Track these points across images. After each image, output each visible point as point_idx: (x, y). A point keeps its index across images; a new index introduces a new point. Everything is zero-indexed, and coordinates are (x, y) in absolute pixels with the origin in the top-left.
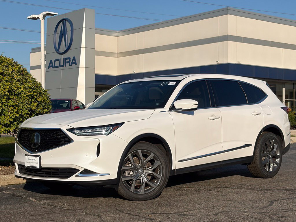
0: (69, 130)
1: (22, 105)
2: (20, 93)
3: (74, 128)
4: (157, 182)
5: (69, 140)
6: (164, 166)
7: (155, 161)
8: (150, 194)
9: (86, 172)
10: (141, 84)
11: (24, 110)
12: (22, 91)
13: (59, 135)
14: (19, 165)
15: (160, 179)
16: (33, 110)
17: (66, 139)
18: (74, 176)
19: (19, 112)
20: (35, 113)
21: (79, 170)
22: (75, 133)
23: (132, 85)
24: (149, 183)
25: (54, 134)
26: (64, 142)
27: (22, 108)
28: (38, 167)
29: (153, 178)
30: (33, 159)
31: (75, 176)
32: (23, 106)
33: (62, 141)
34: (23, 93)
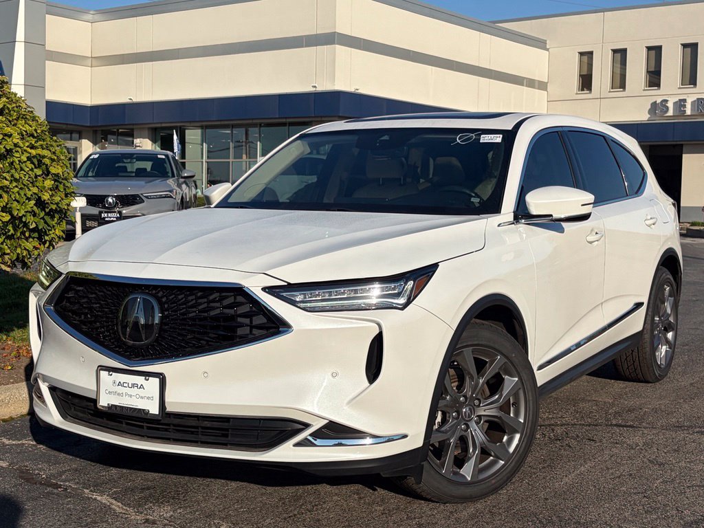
0: (270, 290)
1: (16, 186)
2: (11, 150)
3: (289, 284)
4: (510, 441)
5: (276, 326)
6: (530, 394)
7: (503, 379)
8: (493, 481)
9: (335, 432)
10: (386, 137)
11: (22, 201)
12: (16, 145)
13: (230, 306)
14: (53, 389)
15: (520, 430)
16: (44, 200)
17: (259, 320)
18: (291, 446)
19: (11, 208)
20: (47, 210)
21: (307, 426)
22: (293, 303)
24: (490, 446)
25: (214, 301)
26: (251, 331)
27: (17, 194)
28: (154, 409)
29: (496, 428)
30: (134, 385)
31: (295, 445)
32: (21, 189)
33: (242, 325)
34: (17, 152)
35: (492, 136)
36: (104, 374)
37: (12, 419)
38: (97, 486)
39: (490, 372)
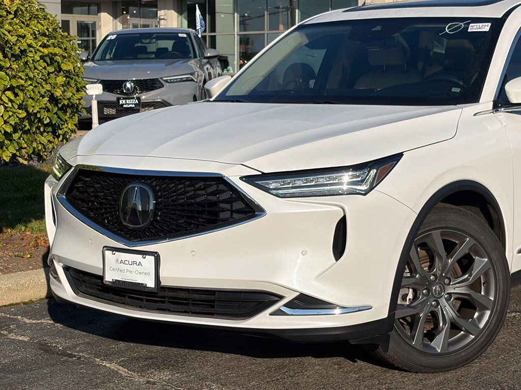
0: (248, 179)
1: (31, 85)
2: (25, 50)
3: (263, 173)
4: (480, 318)
5: (251, 211)
6: (500, 273)
7: (474, 260)
8: (463, 354)
9: (304, 302)
10: (378, 28)
11: (36, 98)
12: (30, 46)
13: (214, 193)
14: (67, 269)
15: (490, 308)
16: (57, 97)
17: (238, 205)
18: (268, 315)
19: (26, 105)
20: (60, 106)
21: (281, 297)
22: (267, 190)
23: (348, 29)
24: (461, 322)
25: (199, 189)
26: (232, 215)
27: (32, 92)
28: (151, 284)
29: (466, 305)
30: (134, 263)
31: (270, 315)
32: (35, 87)
33: (223, 210)
34: (31, 52)
35: (481, 24)
36: (108, 253)
37: (31, 302)
38: (107, 356)
39: (459, 252)
